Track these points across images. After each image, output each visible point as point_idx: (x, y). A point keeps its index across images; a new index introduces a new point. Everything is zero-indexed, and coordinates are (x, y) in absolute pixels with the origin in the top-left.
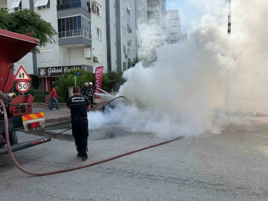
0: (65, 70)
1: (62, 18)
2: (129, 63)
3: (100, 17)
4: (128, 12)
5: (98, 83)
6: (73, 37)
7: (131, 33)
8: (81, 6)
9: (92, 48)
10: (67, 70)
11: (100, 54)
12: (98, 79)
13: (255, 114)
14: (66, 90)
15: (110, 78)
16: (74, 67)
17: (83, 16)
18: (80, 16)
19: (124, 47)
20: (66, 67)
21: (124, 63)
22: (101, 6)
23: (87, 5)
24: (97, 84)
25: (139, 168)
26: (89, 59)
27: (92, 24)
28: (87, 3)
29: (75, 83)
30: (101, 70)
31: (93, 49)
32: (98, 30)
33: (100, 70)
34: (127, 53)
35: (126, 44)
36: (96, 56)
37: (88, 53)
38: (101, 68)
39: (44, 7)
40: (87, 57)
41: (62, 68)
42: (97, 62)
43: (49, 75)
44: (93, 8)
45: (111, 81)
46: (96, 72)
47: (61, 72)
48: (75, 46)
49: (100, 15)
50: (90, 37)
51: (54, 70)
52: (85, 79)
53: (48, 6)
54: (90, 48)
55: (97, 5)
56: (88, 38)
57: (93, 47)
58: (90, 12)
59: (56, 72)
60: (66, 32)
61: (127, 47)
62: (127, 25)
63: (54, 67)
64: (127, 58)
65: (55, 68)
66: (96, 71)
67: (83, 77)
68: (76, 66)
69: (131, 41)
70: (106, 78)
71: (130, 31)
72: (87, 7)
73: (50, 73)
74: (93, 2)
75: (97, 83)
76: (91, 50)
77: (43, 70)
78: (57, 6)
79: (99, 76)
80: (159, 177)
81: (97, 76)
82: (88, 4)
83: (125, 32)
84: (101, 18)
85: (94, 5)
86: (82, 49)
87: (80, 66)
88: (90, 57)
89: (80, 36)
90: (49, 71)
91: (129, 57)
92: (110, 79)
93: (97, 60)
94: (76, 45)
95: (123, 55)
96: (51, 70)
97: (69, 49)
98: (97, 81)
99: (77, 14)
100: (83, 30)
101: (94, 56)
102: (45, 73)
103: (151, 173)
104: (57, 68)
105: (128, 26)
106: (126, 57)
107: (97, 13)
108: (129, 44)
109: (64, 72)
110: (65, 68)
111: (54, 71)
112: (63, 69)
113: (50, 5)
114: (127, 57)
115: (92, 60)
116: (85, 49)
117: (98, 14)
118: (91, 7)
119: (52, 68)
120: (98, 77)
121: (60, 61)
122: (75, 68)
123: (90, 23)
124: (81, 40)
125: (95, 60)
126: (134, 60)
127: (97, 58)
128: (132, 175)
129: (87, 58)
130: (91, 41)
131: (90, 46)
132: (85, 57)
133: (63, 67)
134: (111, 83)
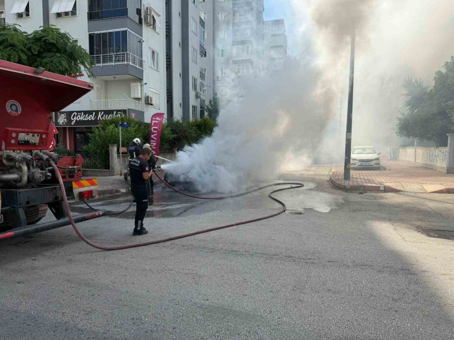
0: (100, 116)
1: (96, 32)
2: (201, 107)
3: (157, 33)
4: (202, 23)
5: (156, 139)
6: (113, 64)
7: (205, 56)
8: (127, 14)
9: (144, 83)
10: (102, 116)
11: (156, 92)
12: (155, 133)
13: (383, 189)
14: (105, 148)
15: (173, 131)
16: (115, 112)
17: (130, 31)
18: (126, 31)
19: (195, 80)
20: (101, 111)
21: (194, 107)
22: (159, 15)
23: (137, 13)
24: (152, 141)
25: (221, 245)
26: (139, 99)
27: (144, 43)
28: (137, 9)
29: (119, 138)
30: (160, 119)
31: (146, 84)
32: (154, 53)
33: (157, 118)
34: (198, 90)
35: (197, 76)
36: (150, 95)
37: (137, 91)
38: (160, 115)
39: (66, 14)
40: (136, 97)
41: (94, 113)
42: (151, 105)
43: (72, 124)
44: (146, 19)
45: (175, 136)
46: (152, 122)
47: (93, 119)
48: (116, 79)
49: (157, 30)
50: (141, 64)
51: (81, 115)
52: (135, 132)
53: (74, 12)
54: (141, 83)
55: (153, 13)
56: (138, 67)
57: (144, 81)
58: (142, 24)
59: (85, 119)
60: (103, 56)
61: (199, 81)
62: (199, 45)
63: (81, 112)
64: (199, 99)
65: (83, 113)
66: (152, 120)
67: (131, 129)
68: (117, 111)
69: (205, 69)
70: (167, 132)
71: (204, 54)
72: (137, 17)
73: (74, 121)
74: (147, 8)
75: (154, 140)
76: (141, 85)
77: (62, 115)
78: (88, 13)
79: (157, 128)
80: (244, 252)
81: (154, 127)
82: (139, 12)
83: (196, 57)
84: (159, 34)
85: (149, 13)
86: (127, 83)
87: (124, 111)
88: (140, 97)
89: (126, 63)
90: (73, 117)
91: (202, 97)
92: (173, 133)
93: (151, 101)
94: (118, 77)
95: (192, 94)
96: (77, 116)
97: (106, 82)
98: (152, 136)
99: (121, 28)
100: (129, 54)
101: (147, 95)
102: (65, 120)
103: (235, 249)
104: (85, 112)
105: (202, 47)
106: (197, 96)
107: (152, 27)
108: (202, 76)
109: (98, 119)
110: (100, 113)
111: (82, 118)
112: (97, 115)
113: (76, 11)
114: (200, 97)
115: (143, 101)
116: (132, 84)
117: (154, 28)
118: (143, 17)
119: (78, 112)
120: (154, 129)
121: (91, 101)
122: (117, 114)
123: (140, 42)
124: (126, 69)
125: (148, 102)
126: (210, 102)
127: (151, 98)
128: (213, 251)
129: (134, 99)
130: (142, 71)
131: (140, 80)
132: (132, 96)
133: (97, 112)
134: (174, 139)
